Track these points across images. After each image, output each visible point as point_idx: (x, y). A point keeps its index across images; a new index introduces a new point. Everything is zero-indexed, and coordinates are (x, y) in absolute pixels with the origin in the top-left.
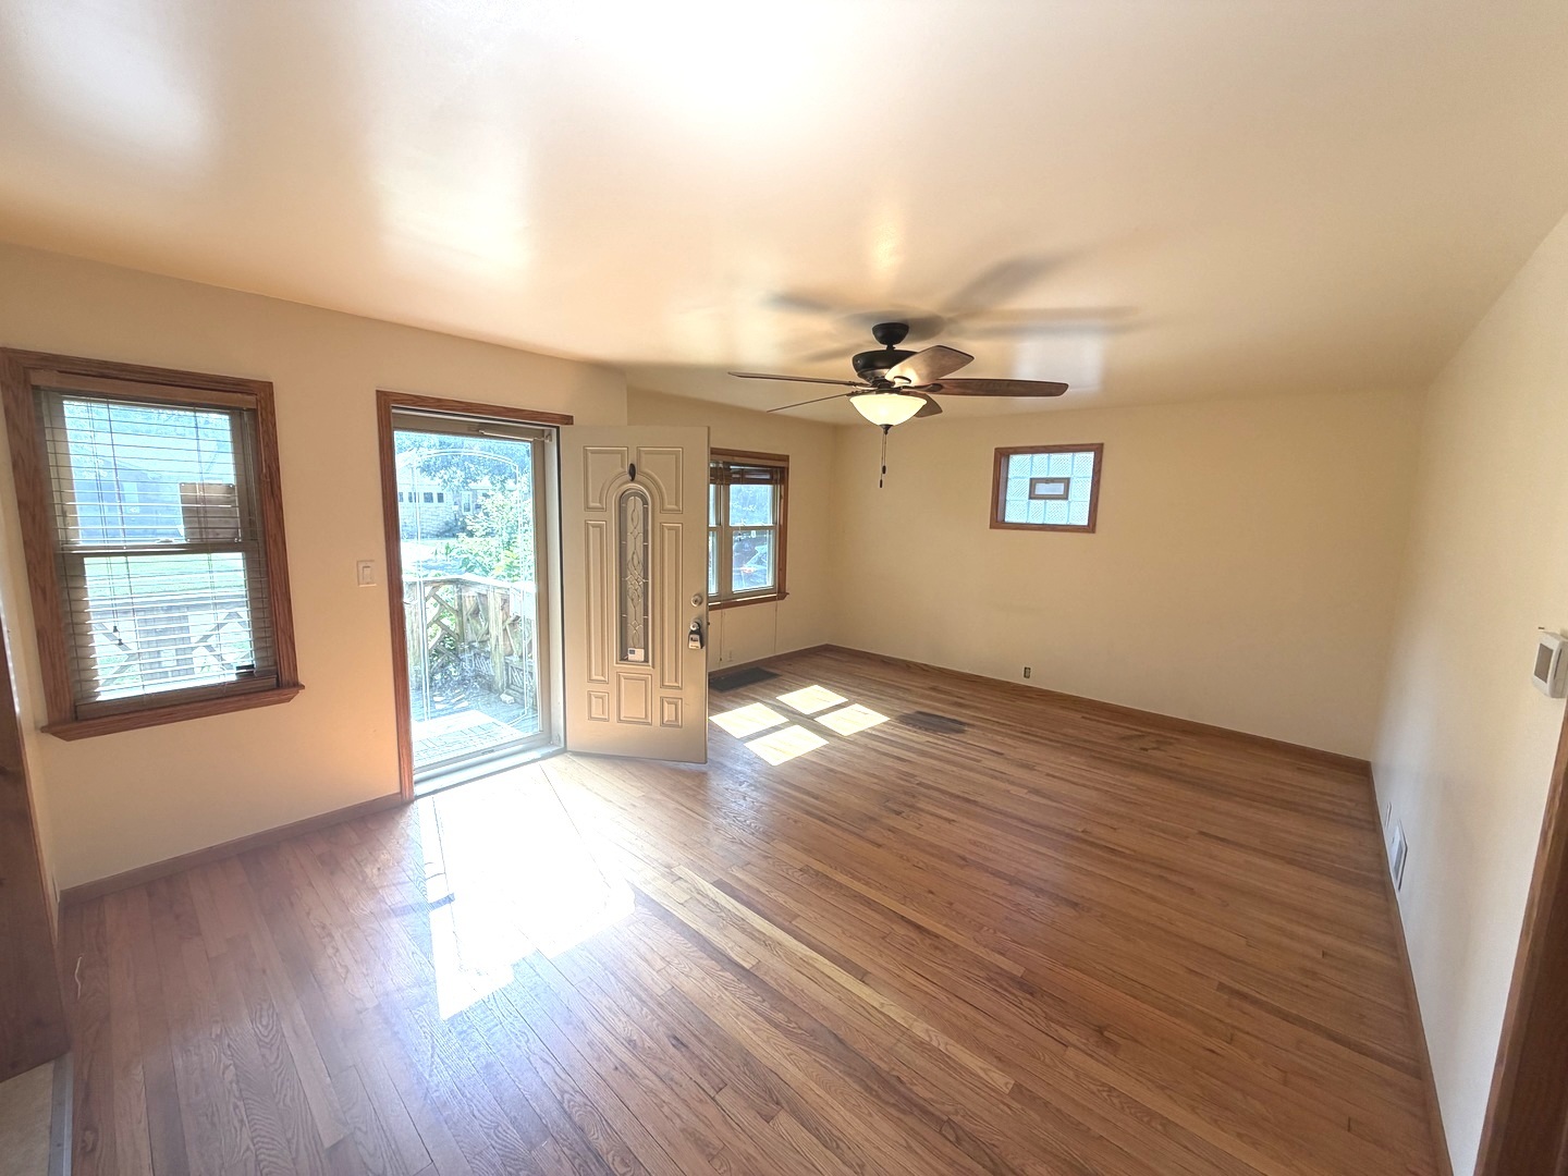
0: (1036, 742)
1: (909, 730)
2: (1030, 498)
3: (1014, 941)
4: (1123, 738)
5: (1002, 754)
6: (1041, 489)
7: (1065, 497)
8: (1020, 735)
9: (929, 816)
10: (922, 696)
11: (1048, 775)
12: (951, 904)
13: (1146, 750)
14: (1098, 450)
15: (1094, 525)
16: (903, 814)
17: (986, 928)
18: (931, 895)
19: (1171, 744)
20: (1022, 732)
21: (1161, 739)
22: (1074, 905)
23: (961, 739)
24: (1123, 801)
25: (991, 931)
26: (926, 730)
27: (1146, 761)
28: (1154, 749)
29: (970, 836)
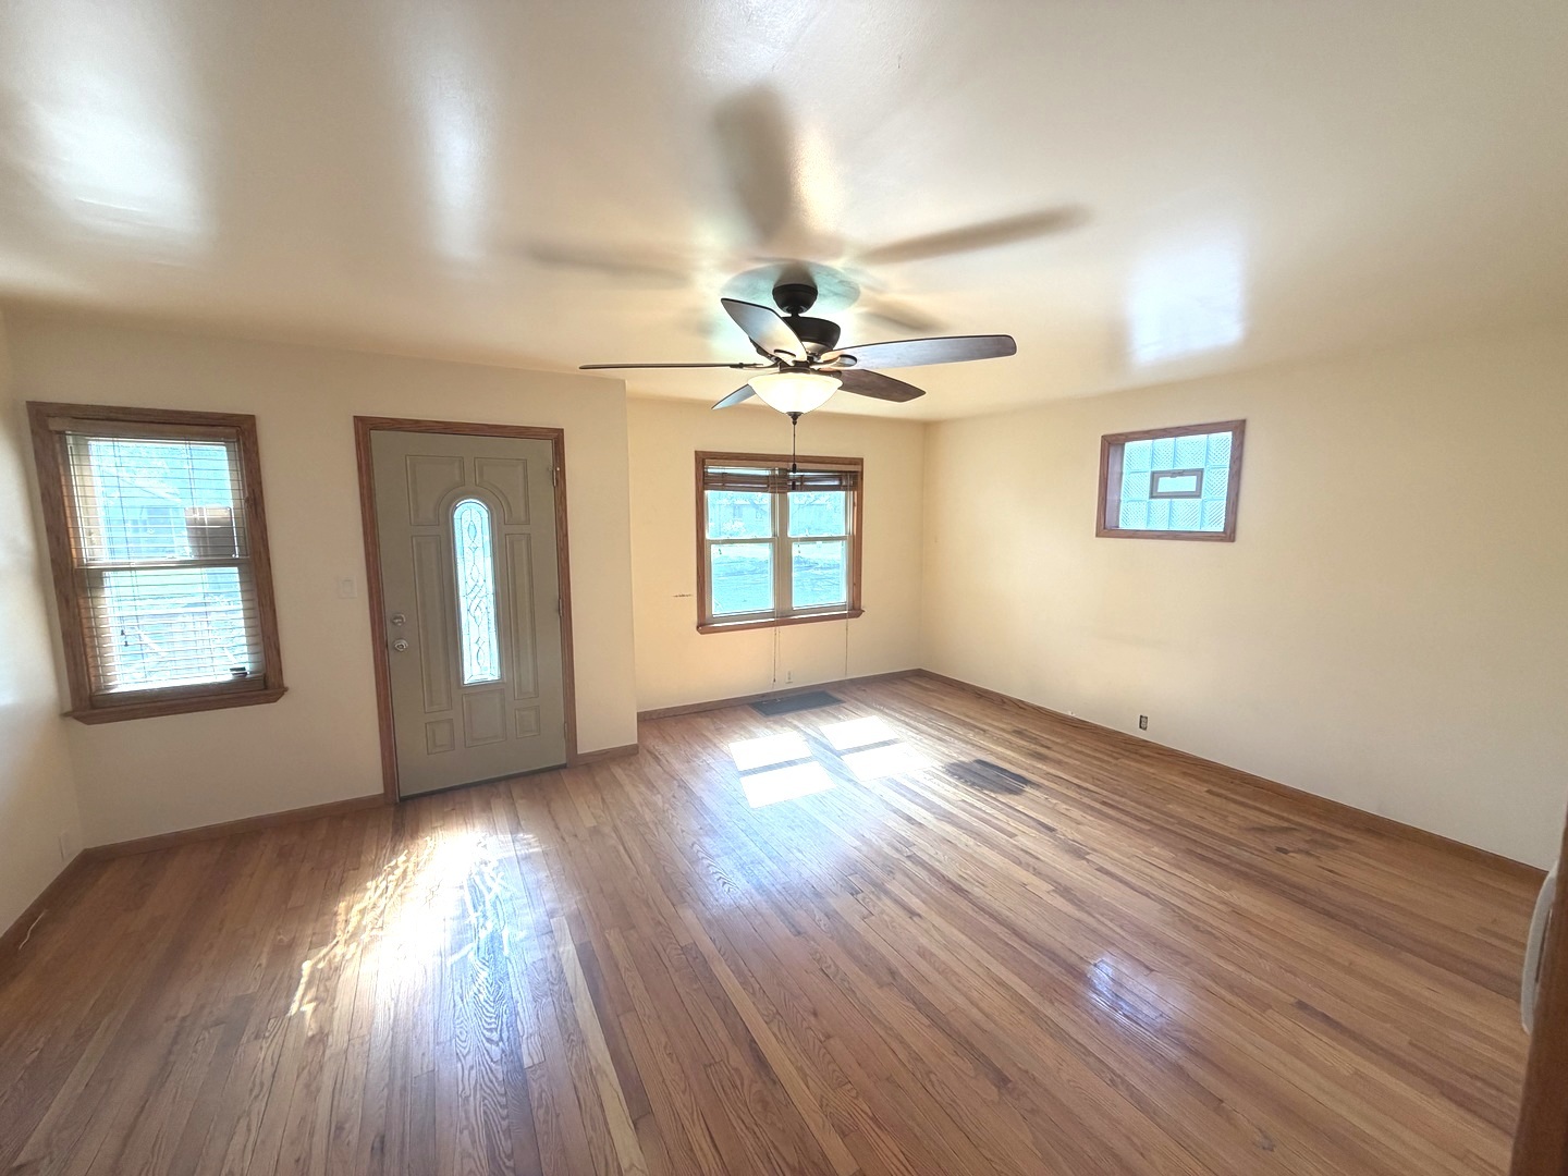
0: (1118, 820)
1: (949, 783)
2: (1152, 497)
3: (874, 1119)
4: (1262, 830)
5: (1051, 829)
6: (1165, 485)
7: (1197, 494)
8: (1098, 806)
9: (888, 902)
10: (998, 742)
11: (1101, 870)
12: (828, 1037)
13: (1286, 852)
14: (1239, 428)
15: (1234, 531)
16: (860, 896)
17: (849, 1086)
18: (812, 1019)
19: (1334, 848)
20: (1104, 803)
21: (1318, 837)
22: (1002, 1081)
23: (1013, 803)
24: (1197, 928)
25: (854, 1093)
26: (973, 785)
27: (1275, 870)
28: (1300, 851)
29: (924, 941)
